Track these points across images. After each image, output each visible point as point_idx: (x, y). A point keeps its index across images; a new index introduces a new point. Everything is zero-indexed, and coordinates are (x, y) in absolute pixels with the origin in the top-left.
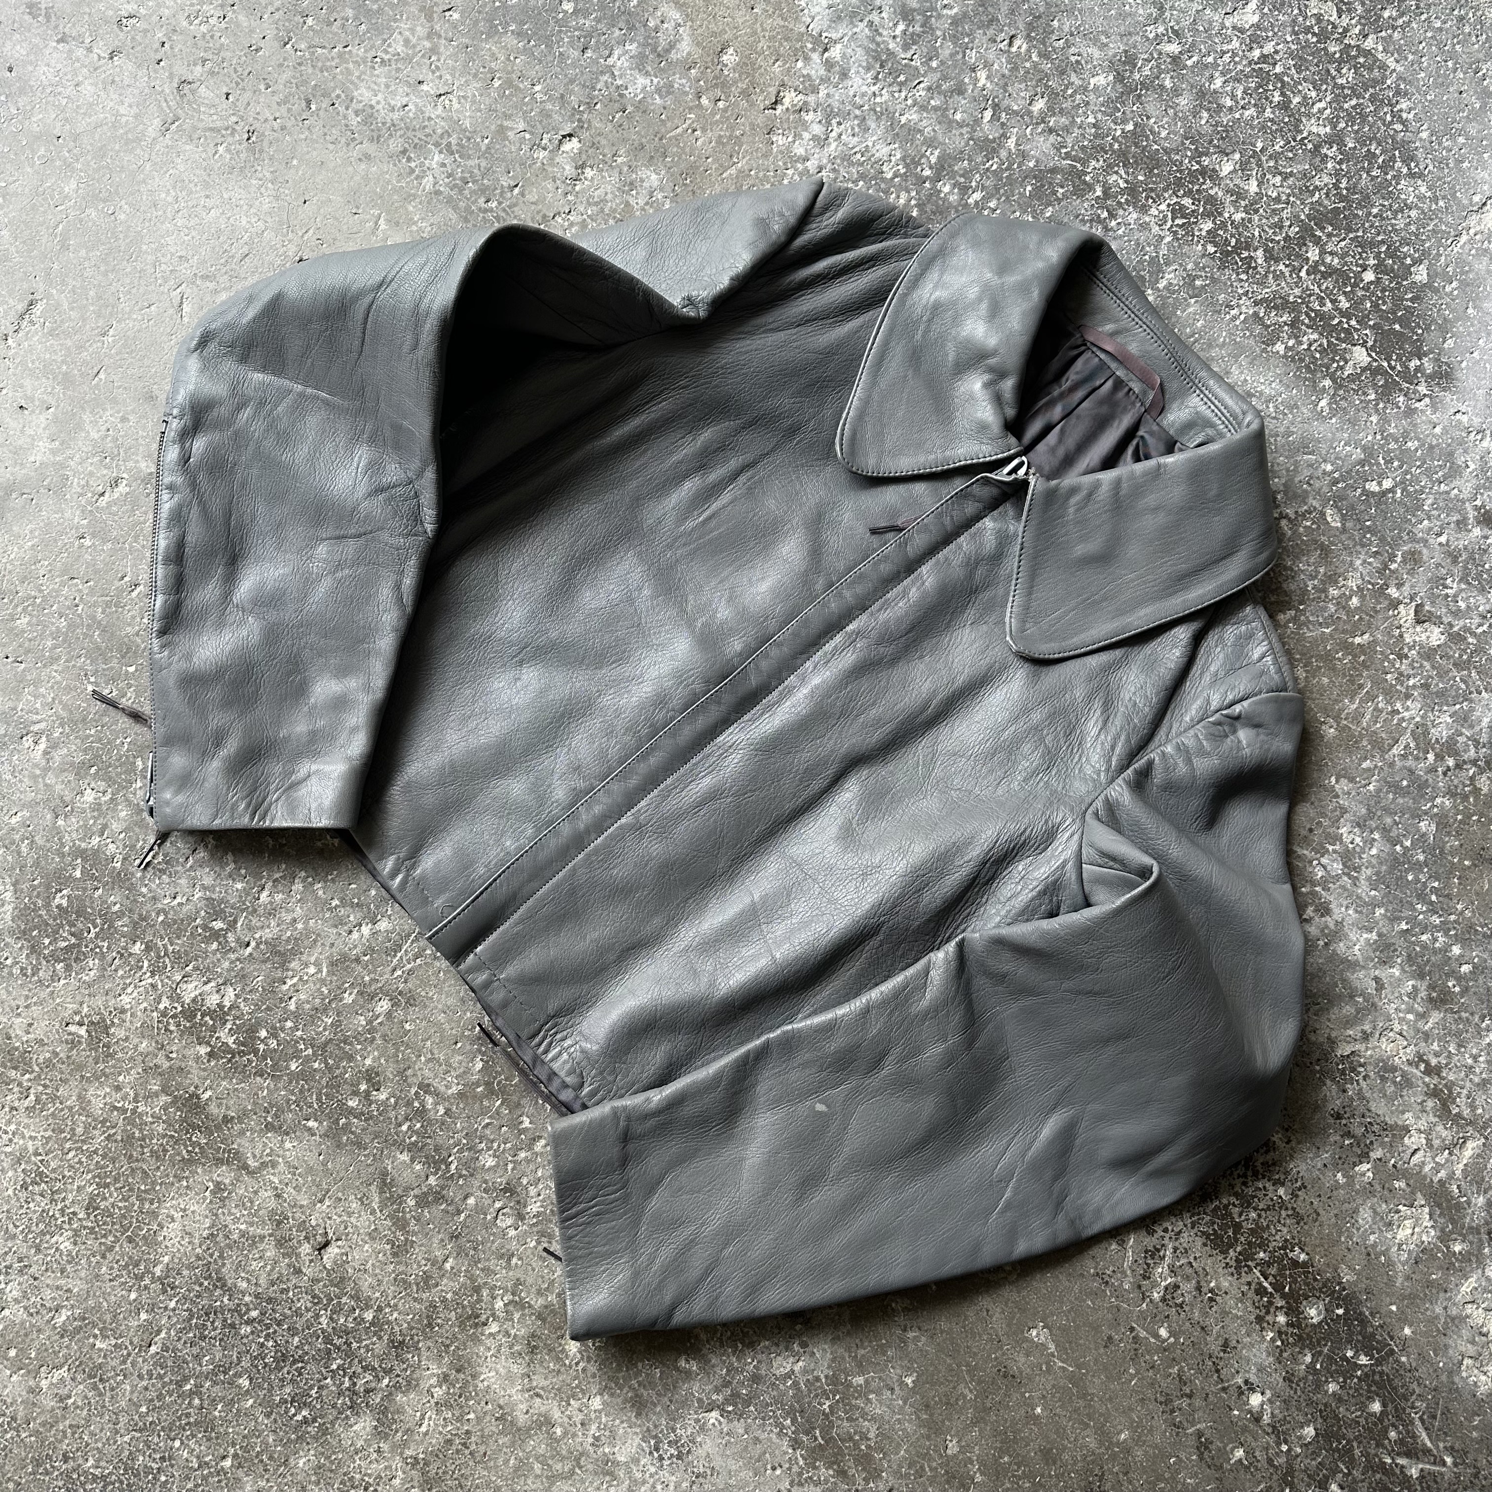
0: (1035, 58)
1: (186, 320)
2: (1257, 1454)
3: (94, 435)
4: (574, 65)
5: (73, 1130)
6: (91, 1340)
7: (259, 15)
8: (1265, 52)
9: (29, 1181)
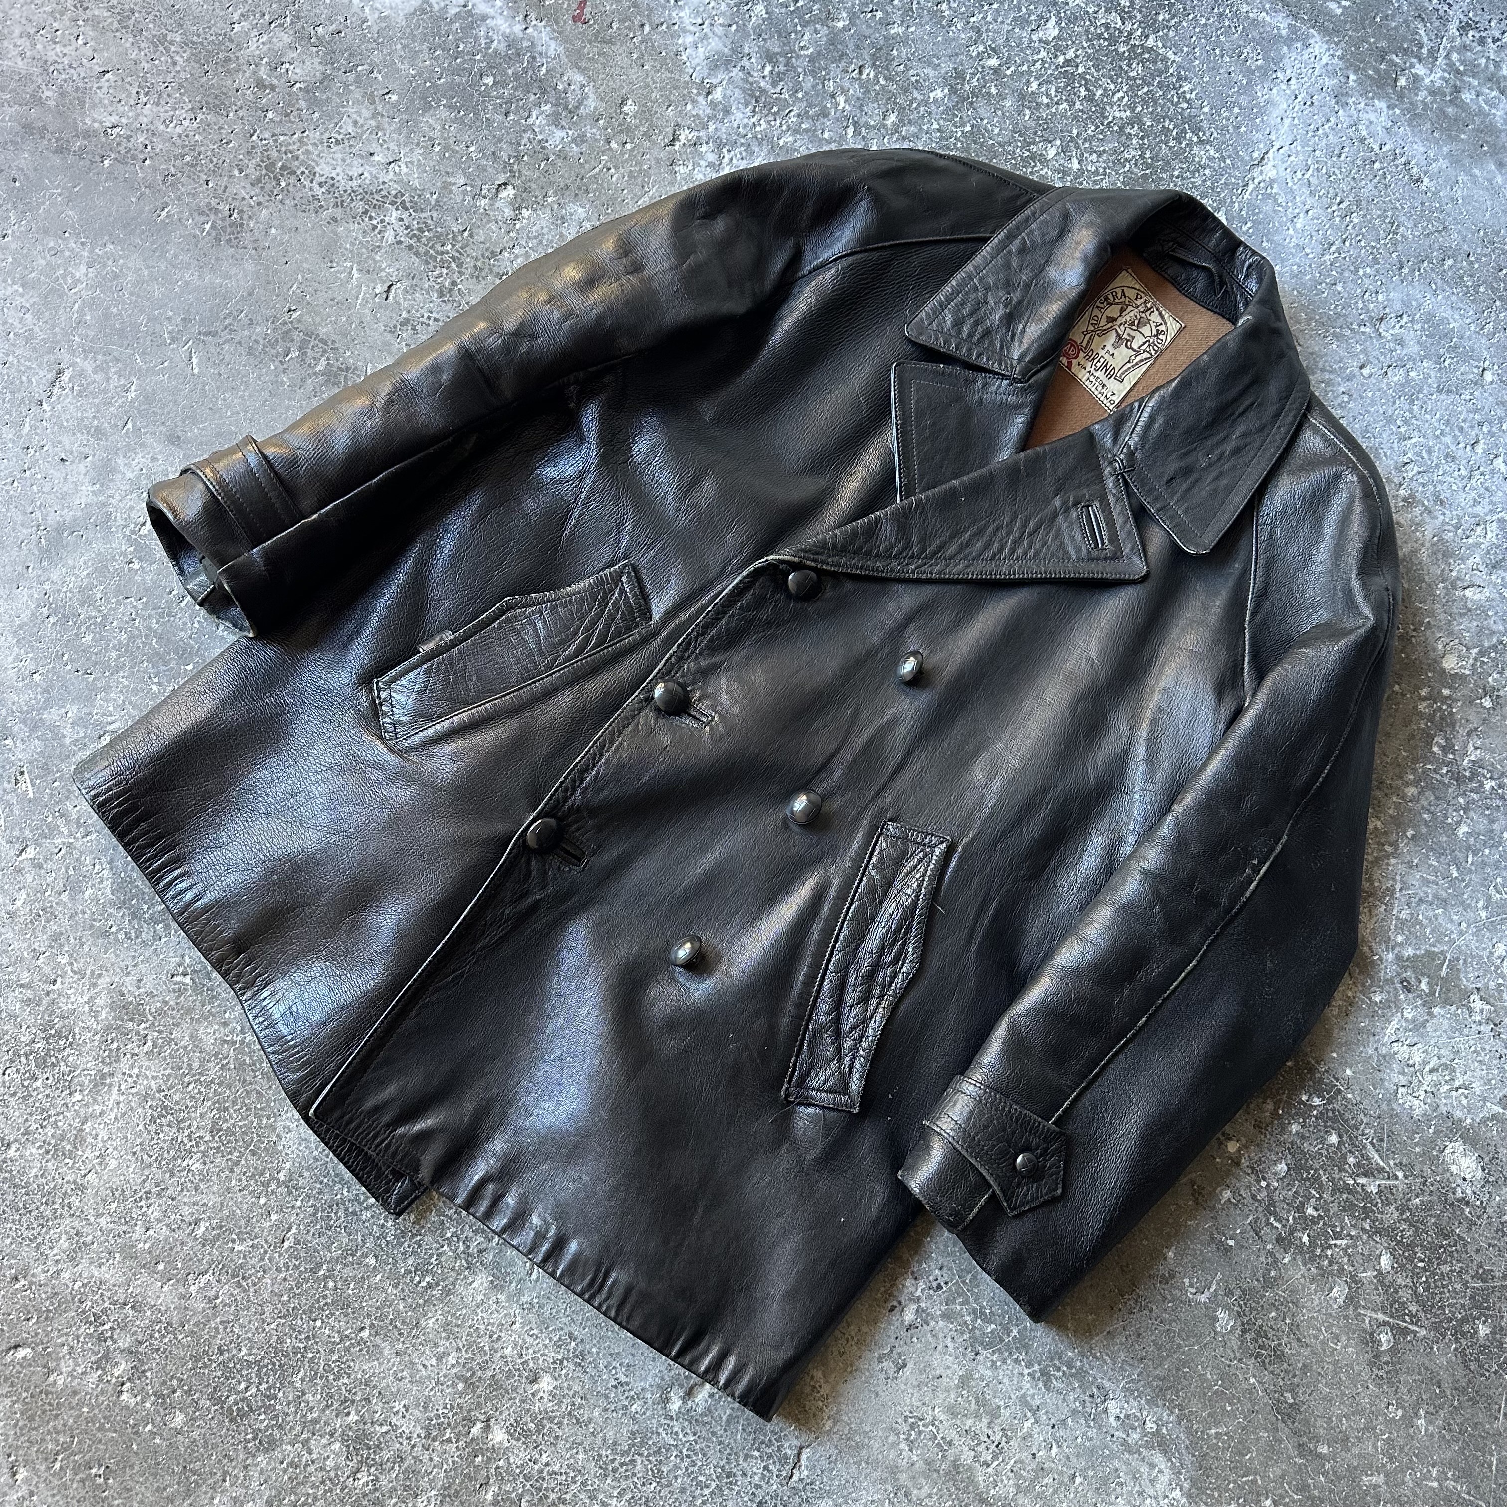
0: (882, 82)
1: (196, 371)
2: (1242, 1192)
3: (129, 475)
4: (500, 127)
5: (190, 1065)
6: (231, 1245)
7: (225, 113)
8: (1068, 57)
9: (156, 1115)
